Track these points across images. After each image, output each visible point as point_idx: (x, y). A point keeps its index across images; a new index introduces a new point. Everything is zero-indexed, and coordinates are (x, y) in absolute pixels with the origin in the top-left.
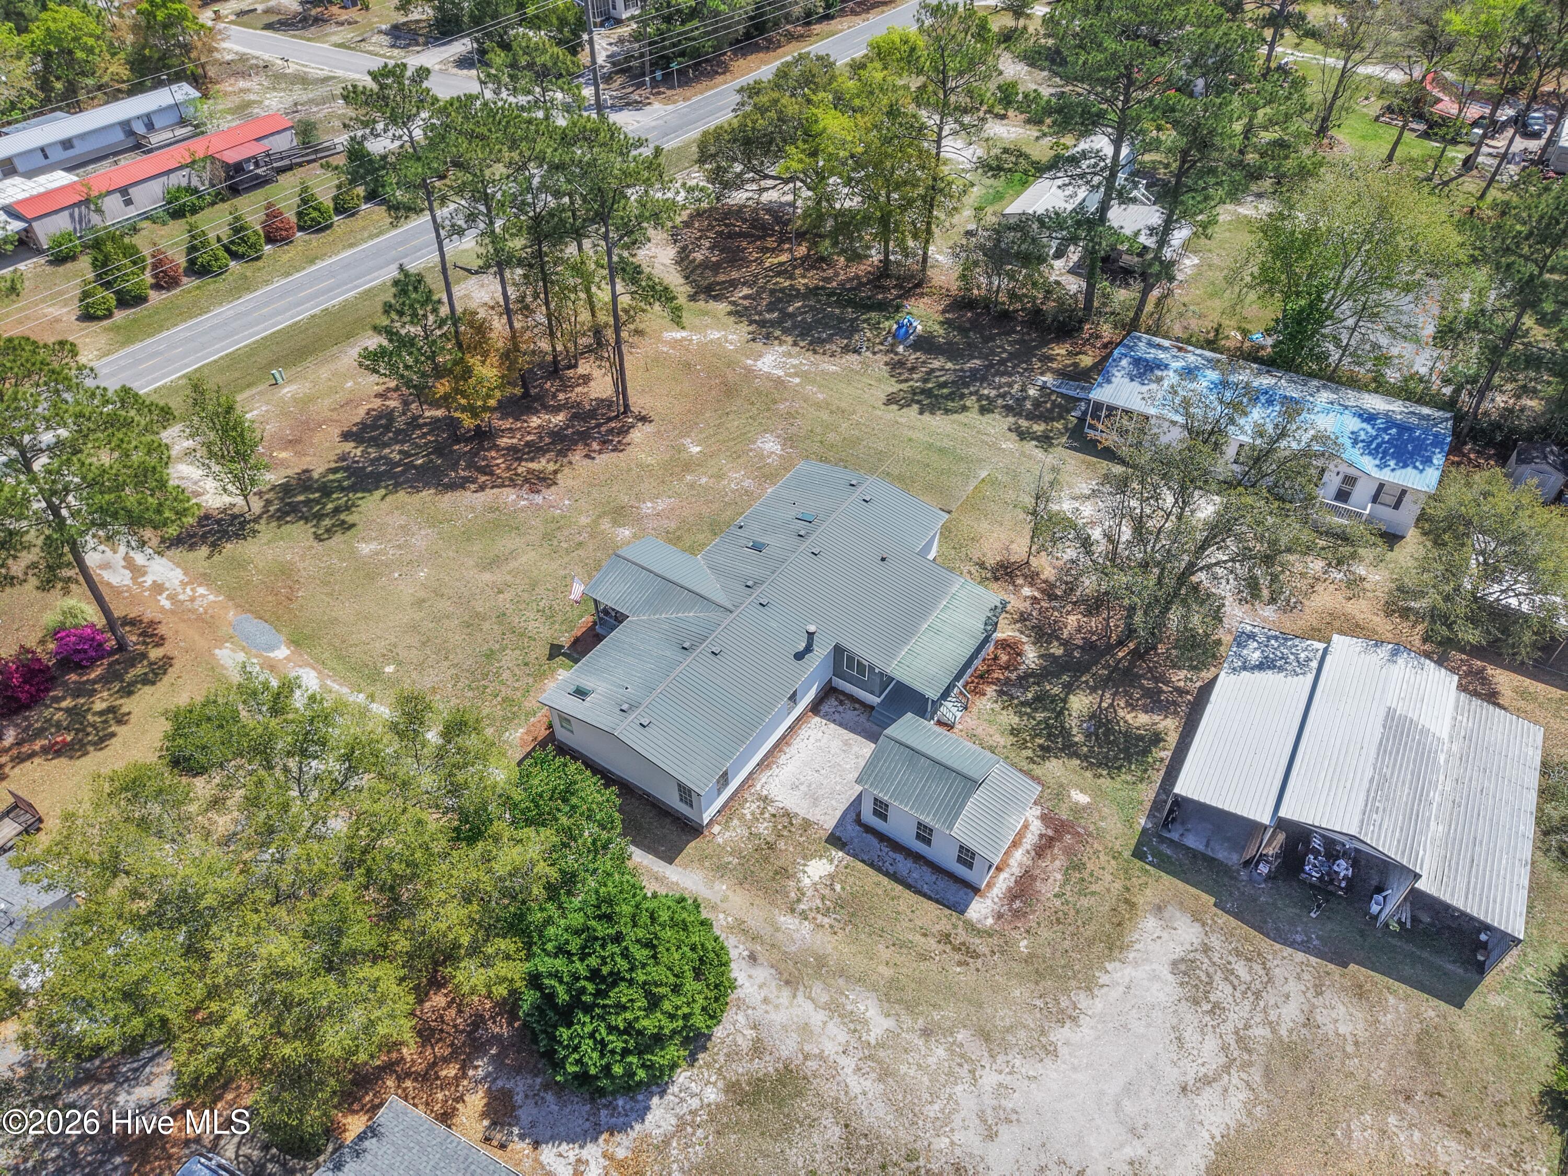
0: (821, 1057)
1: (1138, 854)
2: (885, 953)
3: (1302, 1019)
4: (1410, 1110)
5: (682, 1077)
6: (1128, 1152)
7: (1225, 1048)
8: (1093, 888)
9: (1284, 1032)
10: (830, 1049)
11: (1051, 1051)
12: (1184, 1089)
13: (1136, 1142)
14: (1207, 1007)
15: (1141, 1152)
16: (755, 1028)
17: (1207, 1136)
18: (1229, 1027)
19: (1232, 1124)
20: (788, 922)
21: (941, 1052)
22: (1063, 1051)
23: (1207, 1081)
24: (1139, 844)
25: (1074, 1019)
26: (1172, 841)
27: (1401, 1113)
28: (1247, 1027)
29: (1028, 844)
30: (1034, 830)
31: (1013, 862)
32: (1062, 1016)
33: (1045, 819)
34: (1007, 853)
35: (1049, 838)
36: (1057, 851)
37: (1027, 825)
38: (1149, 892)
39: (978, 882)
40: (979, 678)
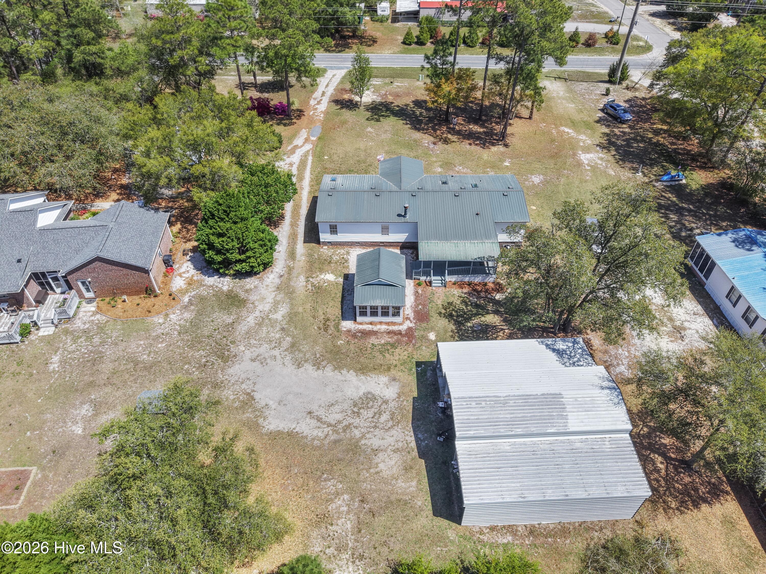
0: (255, 307)
1: (418, 364)
2: (308, 306)
3: (375, 448)
4: (357, 504)
5: (227, 279)
6: (271, 403)
7: (339, 422)
8: (387, 355)
9: (363, 442)
10: (260, 308)
11: (299, 366)
12: (310, 413)
13: (276, 404)
14: (356, 410)
15: (273, 407)
16: (255, 287)
17: (294, 426)
18: (352, 421)
19: (305, 434)
20: (302, 279)
21: (278, 336)
22: (302, 370)
23: (319, 419)
24: (422, 363)
25: (318, 368)
26: (436, 374)
27: (352, 499)
28: (356, 427)
29: (391, 328)
30: (401, 328)
31: (379, 327)
32: (317, 365)
33: (410, 329)
34: (381, 323)
35: (400, 333)
36: (395, 337)
37: (400, 324)
38: (400, 374)
39: (359, 319)
40: (469, 284)
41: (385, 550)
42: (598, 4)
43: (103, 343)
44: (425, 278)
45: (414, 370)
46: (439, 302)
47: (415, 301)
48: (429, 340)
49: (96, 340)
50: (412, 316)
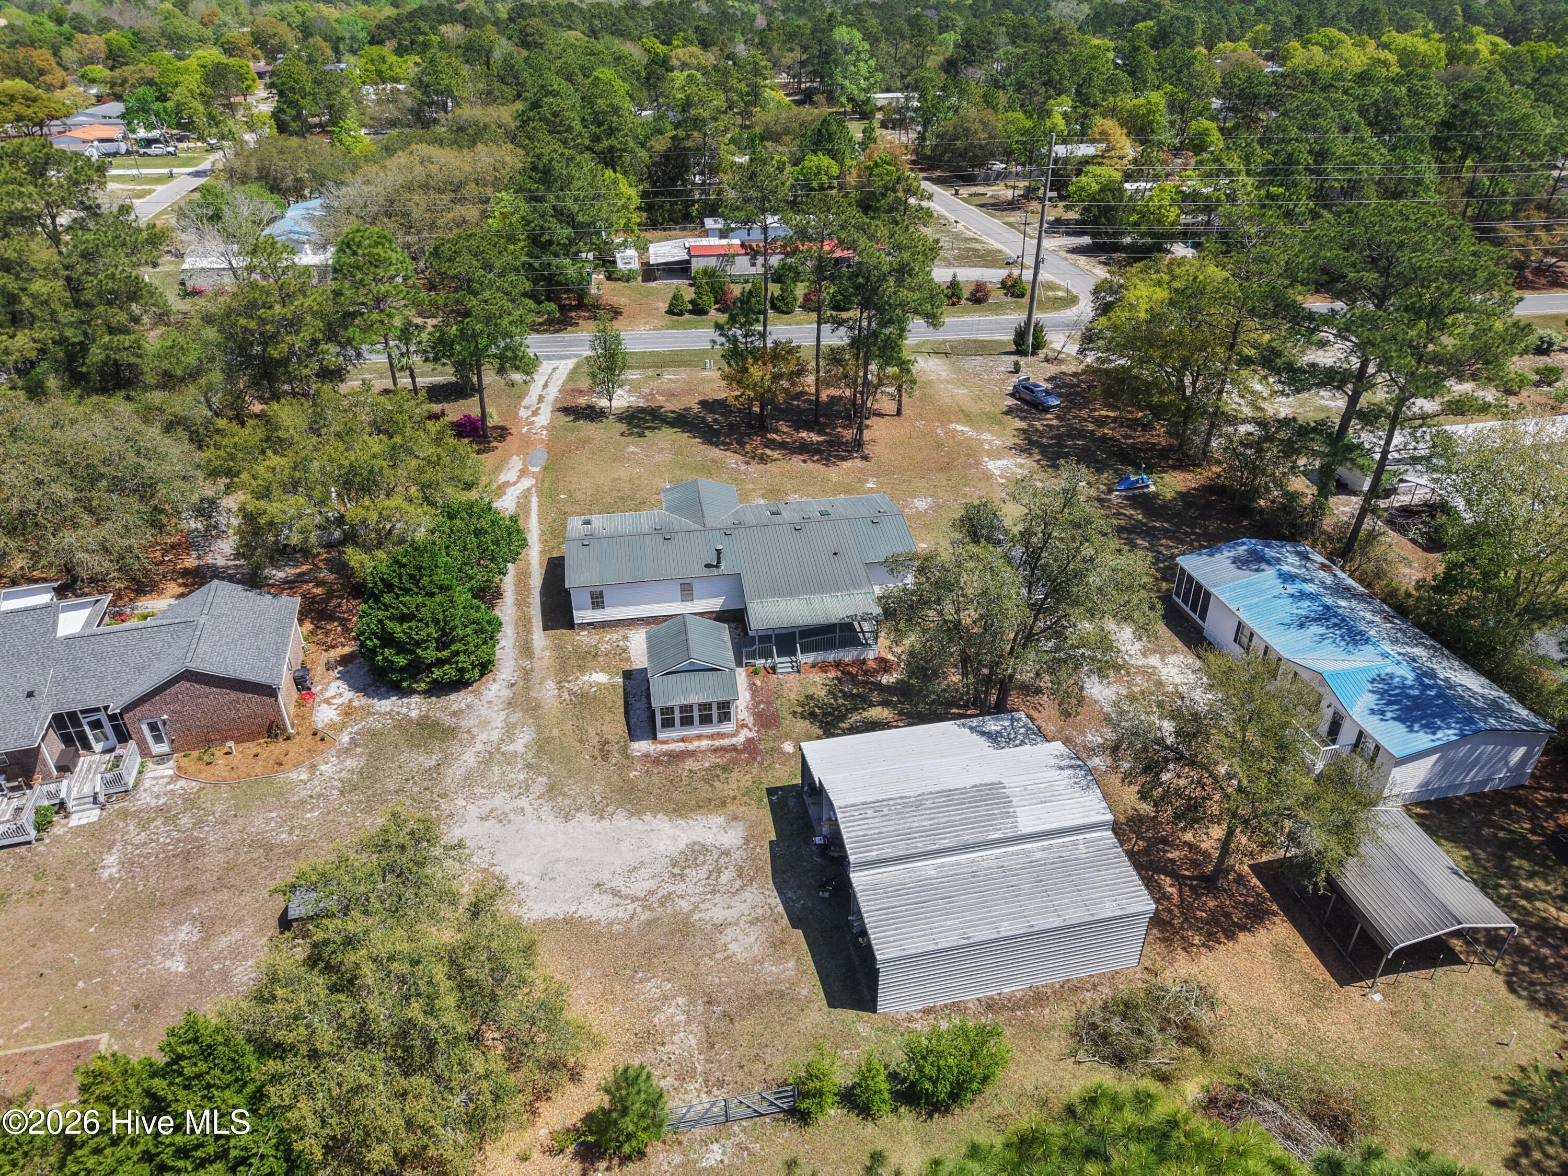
0: (473, 737)
1: (771, 791)
2: (568, 726)
3: (718, 922)
4: (700, 1009)
5: (415, 699)
6: (527, 879)
7: (652, 892)
8: (717, 784)
9: (696, 916)
10: (483, 737)
11: (567, 818)
12: (598, 885)
13: (537, 880)
14: (676, 871)
15: (533, 884)
16: (468, 706)
17: (573, 909)
18: (674, 888)
19: (594, 918)
20: (550, 686)
21: (521, 777)
22: (573, 823)
23: (615, 893)
24: (778, 788)
25: (602, 817)
27: (693, 1002)
28: (681, 897)
29: (718, 743)
30: (734, 741)
31: (696, 743)
32: (599, 812)
33: (749, 741)
34: (699, 737)
35: (734, 748)
36: (728, 756)
37: (734, 735)
38: (743, 808)
39: (661, 736)
40: (838, 665)
41: (759, 1066)
42: (984, 238)
43: (199, 824)
44: (763, 661)
45: (766, 800)
46: (793, 696)
47: (753, 698)
48: (784, 754)
49: (185, 820)
50: (750, 721)
